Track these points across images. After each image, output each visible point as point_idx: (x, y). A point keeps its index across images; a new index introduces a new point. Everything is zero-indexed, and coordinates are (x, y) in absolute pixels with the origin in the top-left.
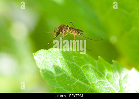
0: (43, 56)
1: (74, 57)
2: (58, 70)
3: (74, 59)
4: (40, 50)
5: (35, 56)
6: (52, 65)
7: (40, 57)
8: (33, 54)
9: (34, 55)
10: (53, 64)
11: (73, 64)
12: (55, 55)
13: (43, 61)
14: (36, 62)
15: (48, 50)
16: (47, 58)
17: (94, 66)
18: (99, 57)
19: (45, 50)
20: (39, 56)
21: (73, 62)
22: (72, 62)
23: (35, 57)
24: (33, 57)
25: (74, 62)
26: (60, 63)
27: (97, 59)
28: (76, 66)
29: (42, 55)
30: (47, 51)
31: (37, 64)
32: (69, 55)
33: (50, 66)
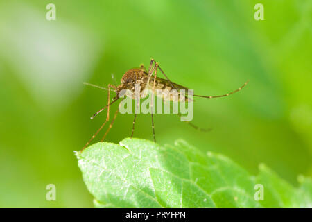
0: (103, 159)
1: (190, 164)
2: (144, 200)
3: (191, 173)
4: (97, 144)
5: (82, 160)
6: (128, 186)
7: (94, 164)
8: (77, 154)
9: (78, 158)
10: (132, 184)
11: (188, 186)
12: (137, 158)
13: (103, 173)
14: (85, 176)
15: (118, 143)
16: (114, 167)
17: (247, 191)
18: (262, 167)
19: (111, 144)
20: (94, 161)
21: (187, 180)
22: (184, 179)
23: (81, 163)
24: (77, 163)
25: (191, 181)
26: (151, 180)
27: (256, 172)
28: (195, 189)
29: (100, 159)
30: (115, 145)
31: (86, 183)
32: (178, 159)
33: (124, 190)
